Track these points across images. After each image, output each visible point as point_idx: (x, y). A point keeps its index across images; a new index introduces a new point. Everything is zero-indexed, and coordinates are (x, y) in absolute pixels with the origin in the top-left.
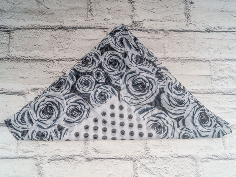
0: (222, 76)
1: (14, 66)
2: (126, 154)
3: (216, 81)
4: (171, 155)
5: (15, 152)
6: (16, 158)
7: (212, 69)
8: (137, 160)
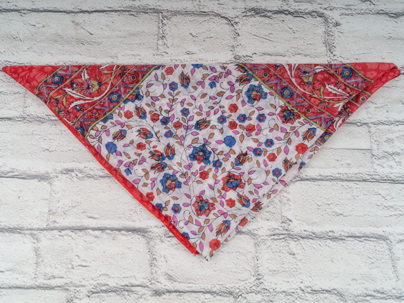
0: (390, 151)
1: (33, 131)
2: (222, 285)
3: (379, 160)
4: (300, 288)
5: (31, 276)
6: (34, 288)
7: (373, 139)
8: (241, 295)
